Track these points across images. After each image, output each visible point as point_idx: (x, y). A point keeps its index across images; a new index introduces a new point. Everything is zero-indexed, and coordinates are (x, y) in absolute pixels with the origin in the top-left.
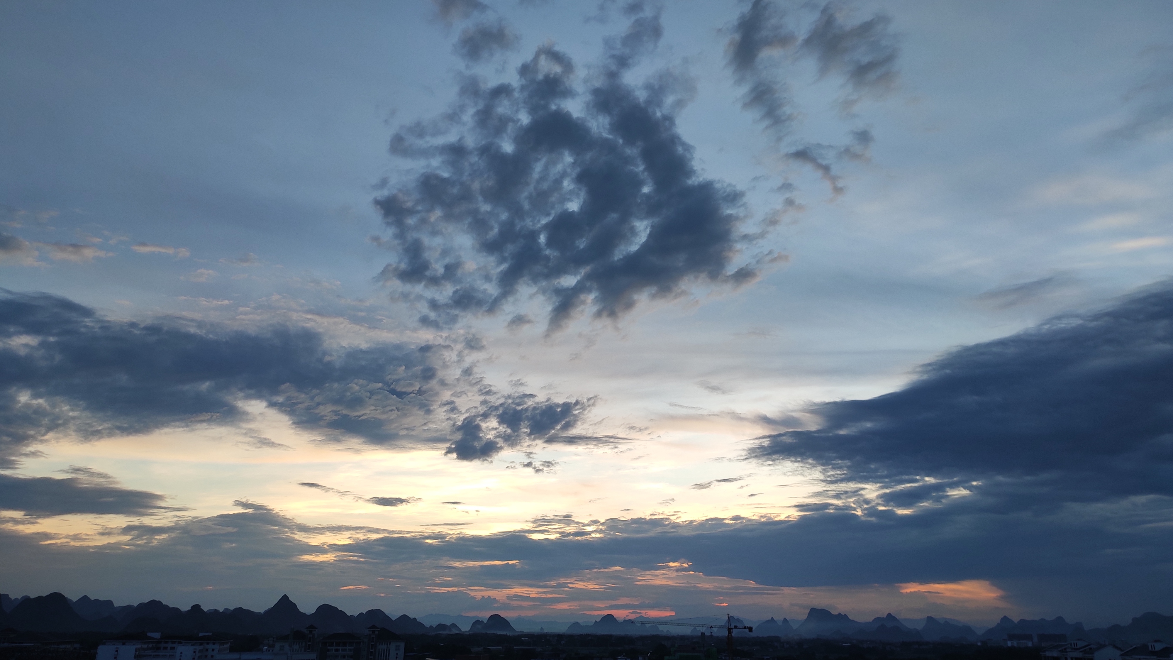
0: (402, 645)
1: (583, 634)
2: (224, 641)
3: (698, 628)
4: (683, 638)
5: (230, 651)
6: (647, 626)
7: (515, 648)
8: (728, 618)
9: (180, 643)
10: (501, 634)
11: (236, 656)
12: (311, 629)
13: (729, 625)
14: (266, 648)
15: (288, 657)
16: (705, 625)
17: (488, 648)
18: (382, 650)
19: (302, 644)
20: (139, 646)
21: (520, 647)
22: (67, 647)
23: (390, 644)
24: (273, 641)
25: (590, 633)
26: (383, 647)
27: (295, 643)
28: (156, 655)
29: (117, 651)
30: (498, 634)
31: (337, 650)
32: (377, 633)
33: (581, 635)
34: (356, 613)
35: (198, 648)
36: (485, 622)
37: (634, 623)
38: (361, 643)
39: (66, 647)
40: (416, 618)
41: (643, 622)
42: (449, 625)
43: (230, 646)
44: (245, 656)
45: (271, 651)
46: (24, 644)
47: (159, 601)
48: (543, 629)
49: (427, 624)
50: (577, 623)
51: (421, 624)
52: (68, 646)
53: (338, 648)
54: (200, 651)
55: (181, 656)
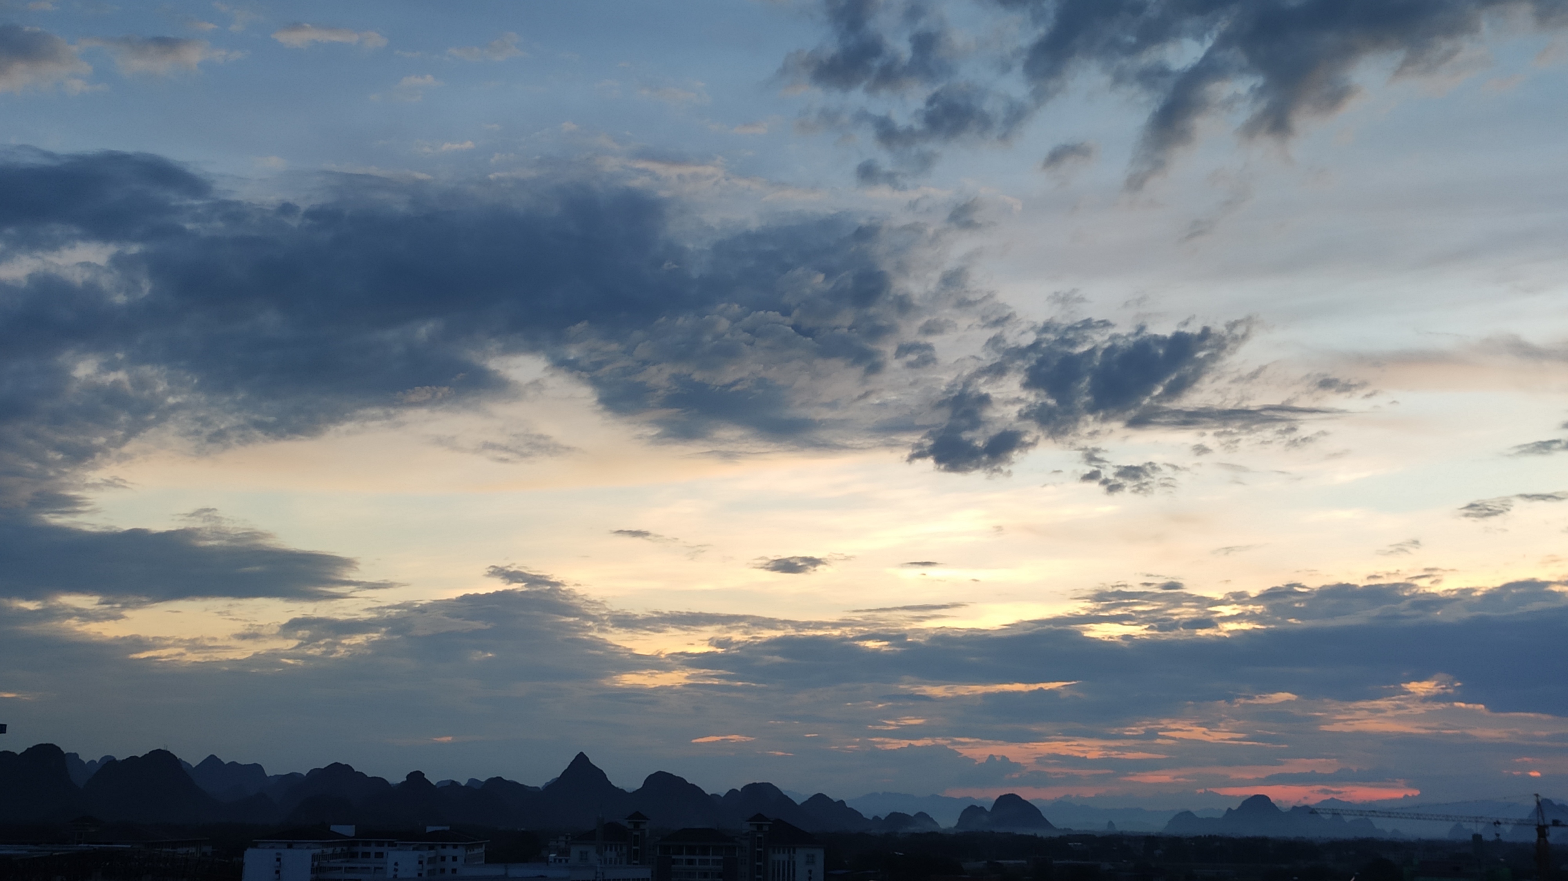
0: (819, 855)
1: (1203, 836)
2: (473, 843)
3: (1466, 826)
4: (1431, 846)
5: (485, 862)
6: (1347, 819)
7: (1054, 862)
8: (1538, 803)
9: (392, 844)
10: (1025, 833)
11: (497, 870)
12: (638, 821)
13: (1540, 818)
14: (553, 855)
15: (597, 873)
16: (1483, 820)
17: (998, 863)
18: (779, 863)
19: (621, 849)
20: (318, 851)
21: (1067, 861)
22: (190, 851)
23: (794, 852)
24: (566, 843)
25: (1217, 835)
26: (781, 857)
27: (609, 848)
28: (350, 868)
29: (278, 860)
30: (1018, 833)
31: (690, 862)
32: (766, 828)
33: (1197, 839)
34: (722, 791)
35: (428, 854)
36: (989, 809)
37: (1316, 813)
38: (737, 849)
39: (188, 851)
40: (844, 800)
41: (1336, 811)
42: (912, 814)
43: (485, 851)
44: (517, 871)
45: (564, 861)
46: (113, 846)
47: (347, 765)
48: (1113, 825)
49: (867, 814)
50: (1188, 813)
51: (854, 814)
52: (193, 850)
53: (692, 857)
54: (431, 861)
55: (396, 870)
